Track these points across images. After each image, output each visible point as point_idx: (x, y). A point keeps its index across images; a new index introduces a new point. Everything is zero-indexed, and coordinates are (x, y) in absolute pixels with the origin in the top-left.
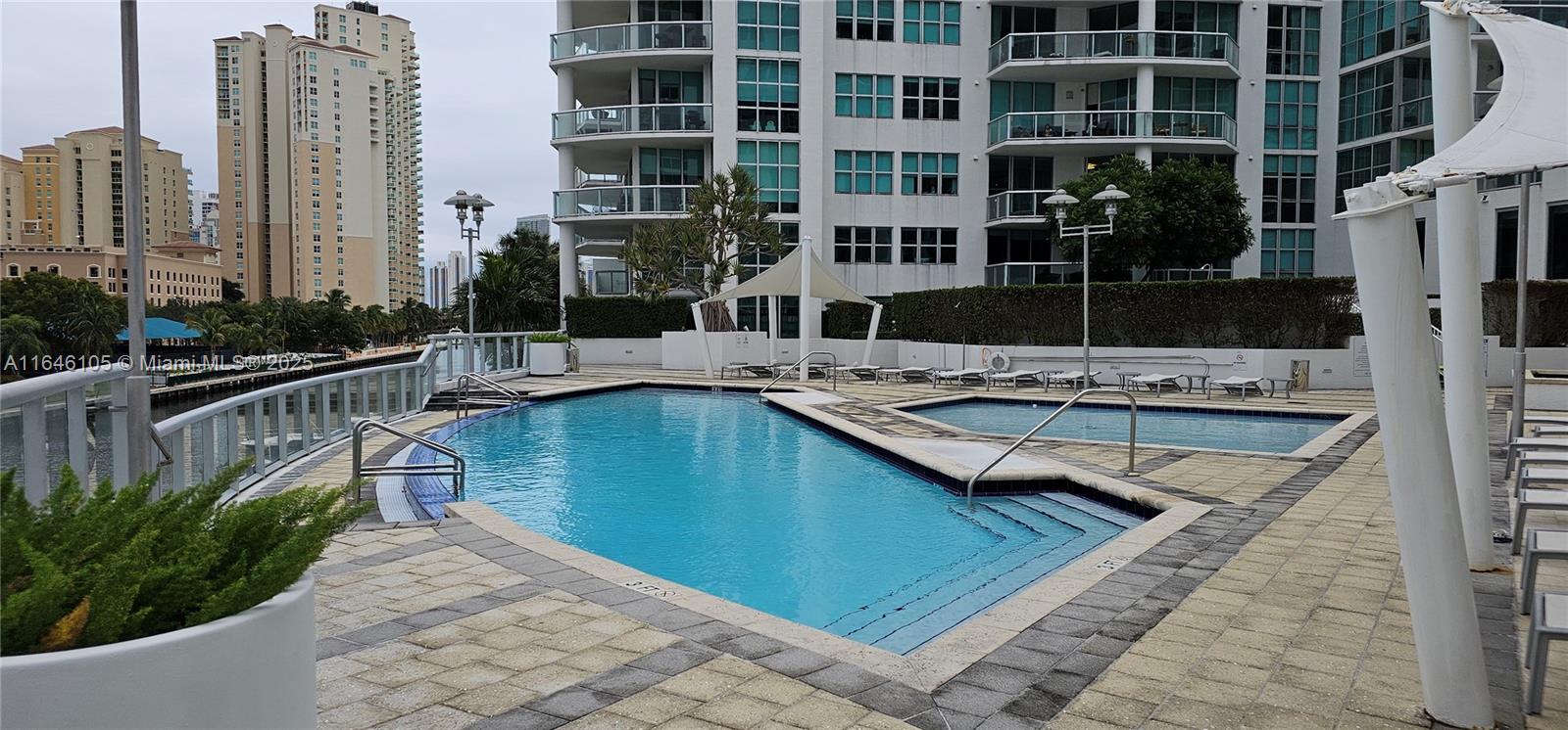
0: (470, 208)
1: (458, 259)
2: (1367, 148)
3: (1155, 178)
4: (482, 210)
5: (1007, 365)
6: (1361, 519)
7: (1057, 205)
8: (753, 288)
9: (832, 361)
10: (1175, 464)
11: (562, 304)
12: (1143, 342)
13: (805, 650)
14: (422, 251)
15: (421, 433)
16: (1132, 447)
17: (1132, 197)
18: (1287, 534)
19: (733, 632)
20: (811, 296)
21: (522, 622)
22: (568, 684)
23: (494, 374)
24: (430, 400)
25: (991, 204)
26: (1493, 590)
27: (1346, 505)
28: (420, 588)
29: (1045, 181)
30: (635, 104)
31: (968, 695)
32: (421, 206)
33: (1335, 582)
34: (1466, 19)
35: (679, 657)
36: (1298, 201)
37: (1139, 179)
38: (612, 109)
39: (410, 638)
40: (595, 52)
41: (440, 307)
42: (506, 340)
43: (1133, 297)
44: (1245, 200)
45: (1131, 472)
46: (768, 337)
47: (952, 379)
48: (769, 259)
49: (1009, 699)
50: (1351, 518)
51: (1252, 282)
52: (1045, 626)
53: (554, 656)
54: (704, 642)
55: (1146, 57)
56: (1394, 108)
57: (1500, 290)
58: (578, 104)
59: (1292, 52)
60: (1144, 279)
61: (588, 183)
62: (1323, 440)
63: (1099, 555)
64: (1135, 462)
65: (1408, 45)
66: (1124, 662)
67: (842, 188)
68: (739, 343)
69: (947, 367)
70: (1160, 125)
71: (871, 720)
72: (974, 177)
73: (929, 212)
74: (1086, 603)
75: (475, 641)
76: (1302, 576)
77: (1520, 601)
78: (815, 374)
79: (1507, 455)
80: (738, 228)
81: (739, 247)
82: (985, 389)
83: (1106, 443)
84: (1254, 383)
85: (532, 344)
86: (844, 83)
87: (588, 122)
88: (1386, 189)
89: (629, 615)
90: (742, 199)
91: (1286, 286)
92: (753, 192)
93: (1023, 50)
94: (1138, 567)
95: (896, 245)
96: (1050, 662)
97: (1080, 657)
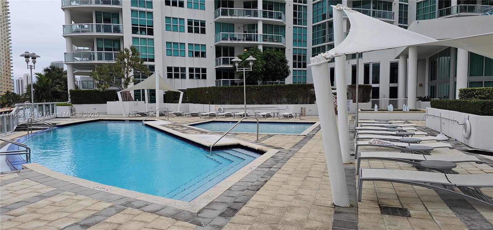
0: (31, 58)
1: (27, 76)
2: (320, 47)
3: (264, 54)
4: (36, 59)
5: (222, 111)
6: (318, 151)
7: (236, 62)
8: (139, 86)
9: (167, 110)
10: (270, 138)
11: (69, 92)
12: (261, 103)
13: (157, 204)
14: (13, 73)
15: (13, 140)
16: (258, 134)
17: (257, 60)
18: (299, 157)
19: (131, 200)
20: (159, 89)
21: (53, 204)
22: (70, 223)
23: (42, 118)
24: (17, 128)
25: (217, 61)
26: (350, 169)
27: (314, 147)
28: (12, 195)
29: (232, 54)
30: (94, 23)
31: (208, 212)
32: (12, 57)
33: (311, 169)
34: (342, 11)
35: (112, 211)
36: (302, 62)
37: (259, 54)
38: (86, 24)
39: (8, 213)
40: (79, 4)
41: (21, 94)
42: (47, 105)
43: (258, 90)
44: (288, 61)
45: (257, 142)
46: (145, 103)
47: (206, 115)
48: (145, 77)
49: (221, 212)
50: (316, 151)
51: (290, 85)
52: (232, 189)
53: (66, 214)
54: (121, 205)
55: (260, 18)
56: (326, 36)
57: (352, 88)
58: (73, 22)
59: (300, 19)
60: (261, 84)
61: (78, 50)
62: (309, 130)
63: (248, 166)
64: (259, 138)
65: (329, 18)
66: (255, 197)
67: (169, 54)
68: (135, 105)
69: (205, 112)
70: (265, 38)
71: (177, 224)
72: (211, 52)
73: (197, 63)
74: (244, 181)
75: (34, 212)
76: (303, 168)
77: (356, 171)
78: (161, 115)
79: (354, 132)
80: (133, 66)
81: (134, 73)
82: (216, 118)
83: (251, 133)
84: (291, 114)
85: (57, 107)
86: (168, 20)
87: (77, 29)
88: (321, 58)
89: (94, 198)
90: (134, 57)
91: (299, 86)
92: (138, 55)
93: (224, 13)
94: (259, 169)
95: (187, 73)
96: (233, 199)
97: (242, 197)
